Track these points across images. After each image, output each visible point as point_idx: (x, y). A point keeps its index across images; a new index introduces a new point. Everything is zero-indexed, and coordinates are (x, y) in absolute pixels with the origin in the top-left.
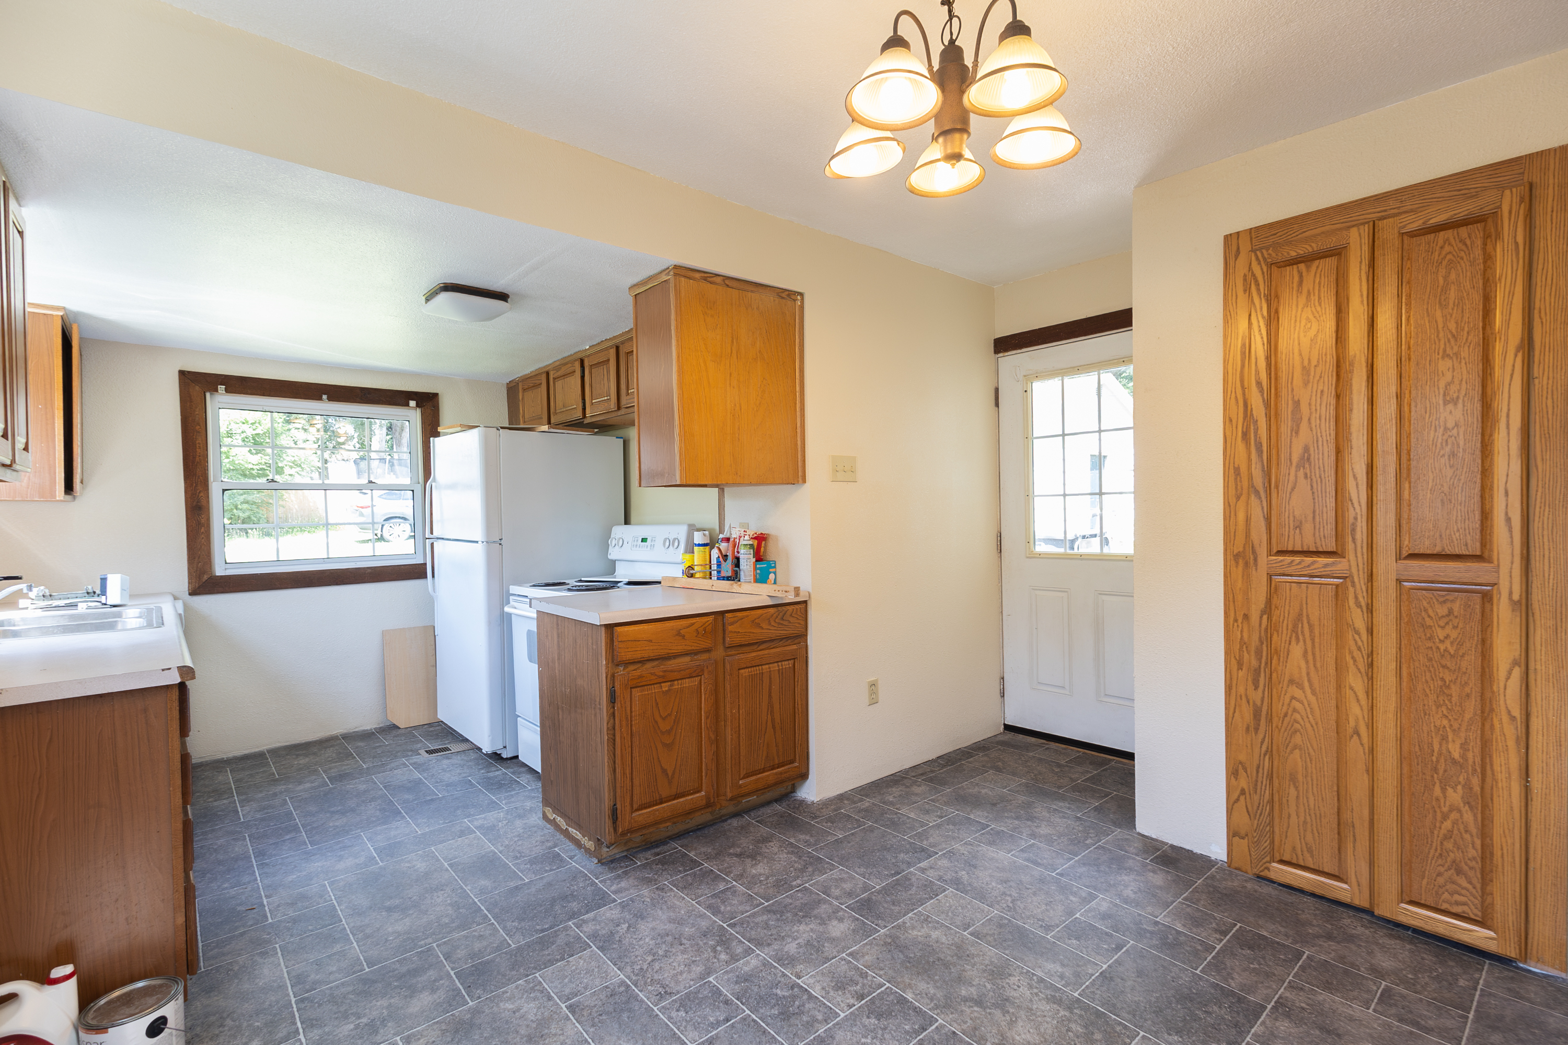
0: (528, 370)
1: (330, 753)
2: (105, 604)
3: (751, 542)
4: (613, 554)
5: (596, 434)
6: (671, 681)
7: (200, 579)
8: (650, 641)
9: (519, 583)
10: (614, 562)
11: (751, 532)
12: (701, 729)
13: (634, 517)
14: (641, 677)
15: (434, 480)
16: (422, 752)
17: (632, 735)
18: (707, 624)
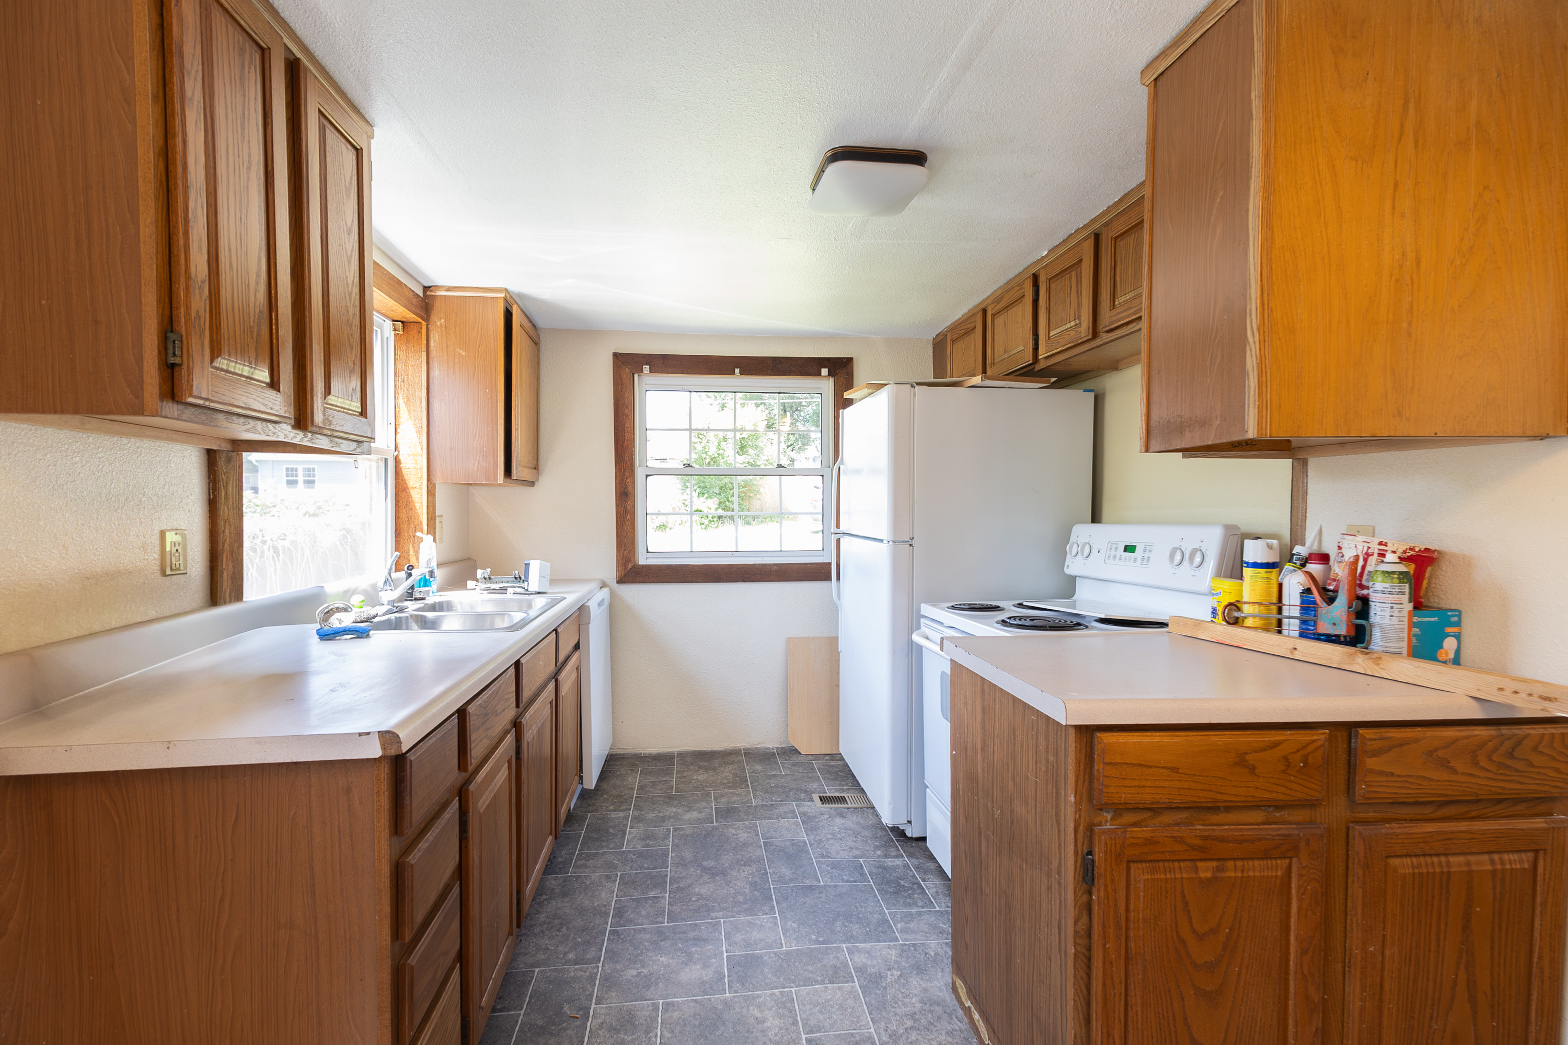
0: (958, 314)
1: (727, 772)
2: (527, 590)
3: (1402, 568)
4: (1073, 566)
5: (1053, 386)
6: (1218, 860)
7: (625, 567)
8: (1175, 770)
9: (934, 601)
10: (1073, 580)
11: (1397, 546)
12: (1287, 973)
13: (1107, 510)
14: (1150, 842)
15: (842, 462)
16: (816, 797)
17: (1127, 958)
18: (1311, 748)
